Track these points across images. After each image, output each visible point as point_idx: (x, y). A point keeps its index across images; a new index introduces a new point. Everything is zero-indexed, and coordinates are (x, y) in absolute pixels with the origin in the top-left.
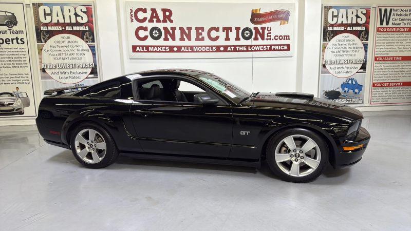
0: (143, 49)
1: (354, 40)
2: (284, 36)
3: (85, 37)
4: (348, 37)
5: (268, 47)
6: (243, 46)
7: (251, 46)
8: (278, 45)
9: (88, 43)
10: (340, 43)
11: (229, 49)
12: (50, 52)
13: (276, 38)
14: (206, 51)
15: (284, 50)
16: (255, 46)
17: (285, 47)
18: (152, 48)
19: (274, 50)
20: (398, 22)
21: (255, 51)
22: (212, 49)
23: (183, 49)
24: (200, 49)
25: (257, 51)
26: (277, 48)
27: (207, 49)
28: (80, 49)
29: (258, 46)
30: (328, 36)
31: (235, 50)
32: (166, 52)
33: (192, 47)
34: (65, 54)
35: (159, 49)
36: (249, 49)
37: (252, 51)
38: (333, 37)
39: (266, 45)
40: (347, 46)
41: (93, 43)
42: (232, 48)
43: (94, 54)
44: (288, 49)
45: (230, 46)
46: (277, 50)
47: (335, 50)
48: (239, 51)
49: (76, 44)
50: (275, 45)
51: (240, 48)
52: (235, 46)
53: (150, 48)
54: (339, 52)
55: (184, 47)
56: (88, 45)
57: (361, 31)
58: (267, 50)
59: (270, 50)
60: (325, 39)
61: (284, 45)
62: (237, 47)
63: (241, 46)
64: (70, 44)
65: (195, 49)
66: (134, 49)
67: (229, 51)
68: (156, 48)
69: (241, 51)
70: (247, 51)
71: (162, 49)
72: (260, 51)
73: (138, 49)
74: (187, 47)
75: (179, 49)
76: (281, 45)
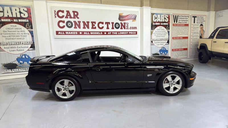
0: (62, 33)
1: (164, 30)
2: (134, 27)
3: (26, 26)
4: (161, 28)
5: (127, 32)
6: (116, 32)
7: (119, 32)
8: (132, 32)
9: (29, 30)
10: (158, 31)
11: (109, 33)
12: (3, 35)
13: (131, 28)
14: (97, 34)
15: (134, 34)
16: (121, 32)
17: (135, 33)
18: (68, 32)
19: (130, 34)
20: (180, 21)
21: (121, 34)
22: (100, 33)
23: (85, 33)
24: (94, 33)
25: (122, 34)
26: (131, 33)
27: (98, 33)
28: (23, 33)
29: (123, 32)
30: (153, 27)
31: (112, 34)
32: (76, 34)
33: (90, 32)
34: (13, 36)
35: (72, 33)
36: (119, 34)
37: (120, 34)
38: (155, 28)
39: (126, 32)
40: (161, 32)
41: (32, 30)
42: (110, 33)
43: (32, 36)
44: (136, 34)
45: (109, 32)
46: (131, 34)
47: (156, 34)
48: (114, 34)
49: (21, 30)
50: (130, 32)
51: (114, 33)
52: (112, 32)
53: (66, 32)
54: (158, 35)
55: (86, 32)
56: (29, 31)
57: (167, 25)
58: (127, 34)
59: (128, 34)
60: (152, 29)
61: (134, 32)
62: (113, 33)
63: (115, 32)
64: (16, 30)
65: (91, 33)
66: (57, 33)
67: (109, 34)
68: (70, 32)
69: (115, 34)
70: (118, 34)
71: (73, 33)
72: (123, 34)
73: (59, 33)
74: (87, 32)
75: (83, 33)
76: (133, 32)
